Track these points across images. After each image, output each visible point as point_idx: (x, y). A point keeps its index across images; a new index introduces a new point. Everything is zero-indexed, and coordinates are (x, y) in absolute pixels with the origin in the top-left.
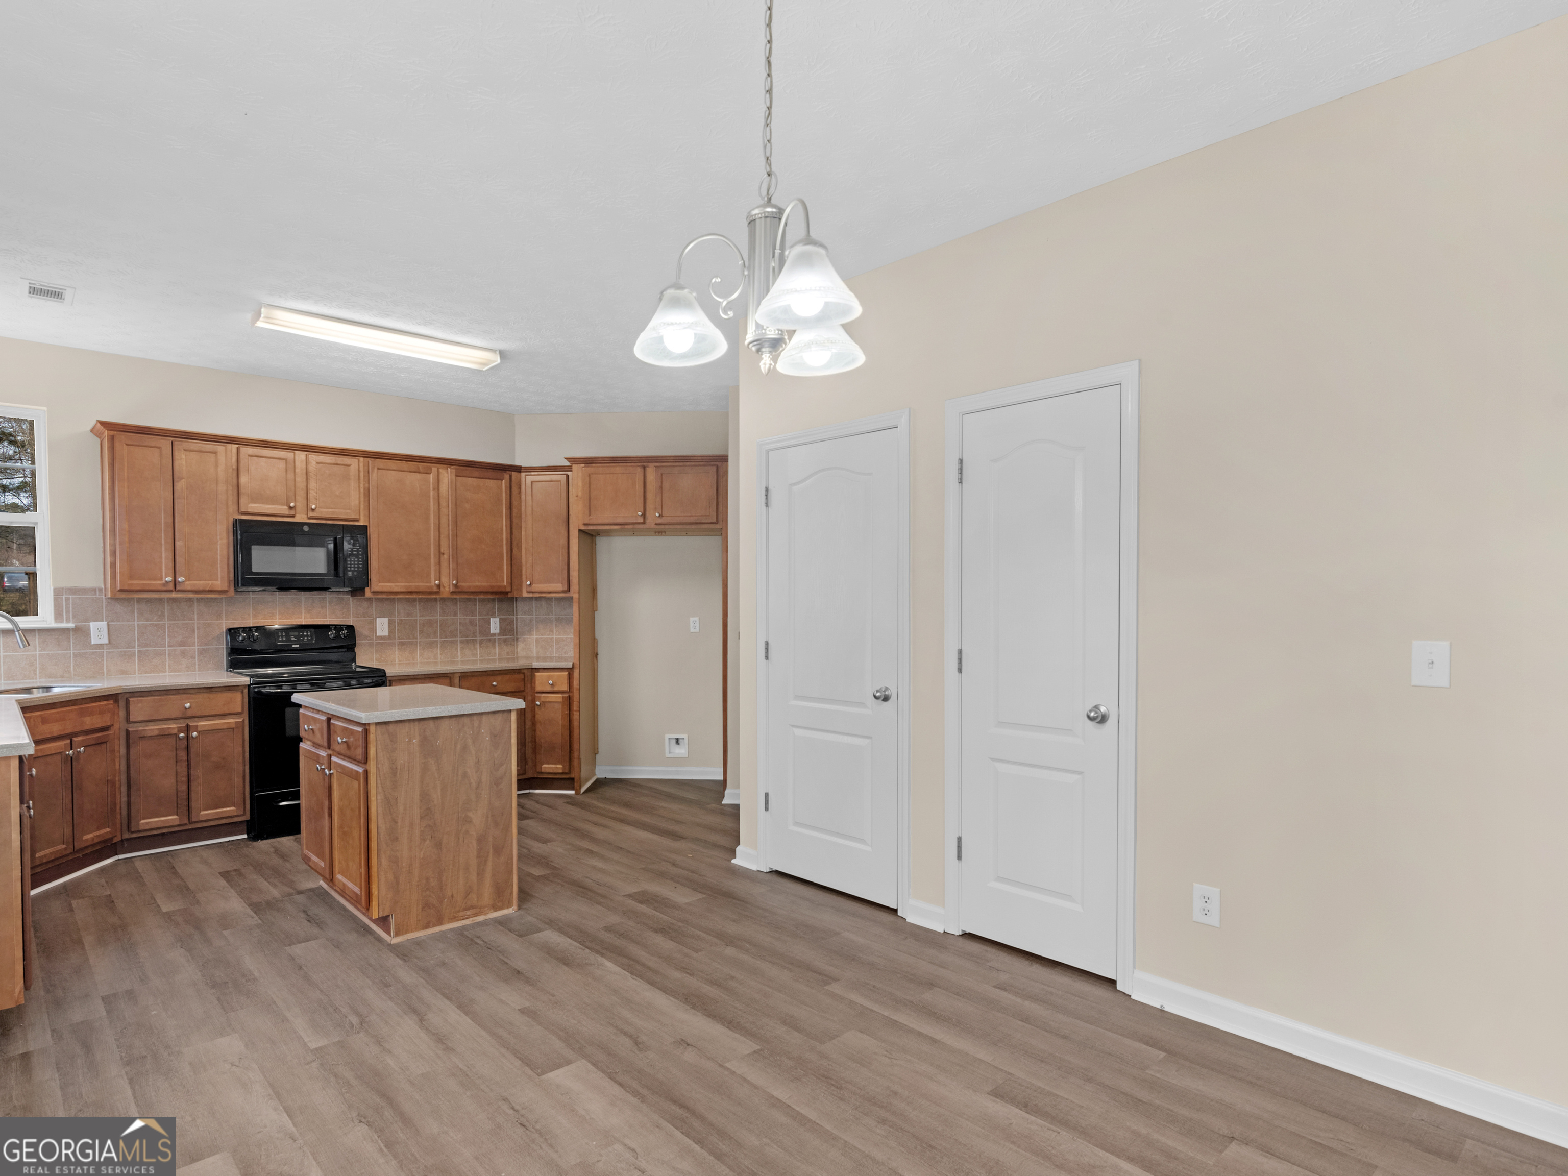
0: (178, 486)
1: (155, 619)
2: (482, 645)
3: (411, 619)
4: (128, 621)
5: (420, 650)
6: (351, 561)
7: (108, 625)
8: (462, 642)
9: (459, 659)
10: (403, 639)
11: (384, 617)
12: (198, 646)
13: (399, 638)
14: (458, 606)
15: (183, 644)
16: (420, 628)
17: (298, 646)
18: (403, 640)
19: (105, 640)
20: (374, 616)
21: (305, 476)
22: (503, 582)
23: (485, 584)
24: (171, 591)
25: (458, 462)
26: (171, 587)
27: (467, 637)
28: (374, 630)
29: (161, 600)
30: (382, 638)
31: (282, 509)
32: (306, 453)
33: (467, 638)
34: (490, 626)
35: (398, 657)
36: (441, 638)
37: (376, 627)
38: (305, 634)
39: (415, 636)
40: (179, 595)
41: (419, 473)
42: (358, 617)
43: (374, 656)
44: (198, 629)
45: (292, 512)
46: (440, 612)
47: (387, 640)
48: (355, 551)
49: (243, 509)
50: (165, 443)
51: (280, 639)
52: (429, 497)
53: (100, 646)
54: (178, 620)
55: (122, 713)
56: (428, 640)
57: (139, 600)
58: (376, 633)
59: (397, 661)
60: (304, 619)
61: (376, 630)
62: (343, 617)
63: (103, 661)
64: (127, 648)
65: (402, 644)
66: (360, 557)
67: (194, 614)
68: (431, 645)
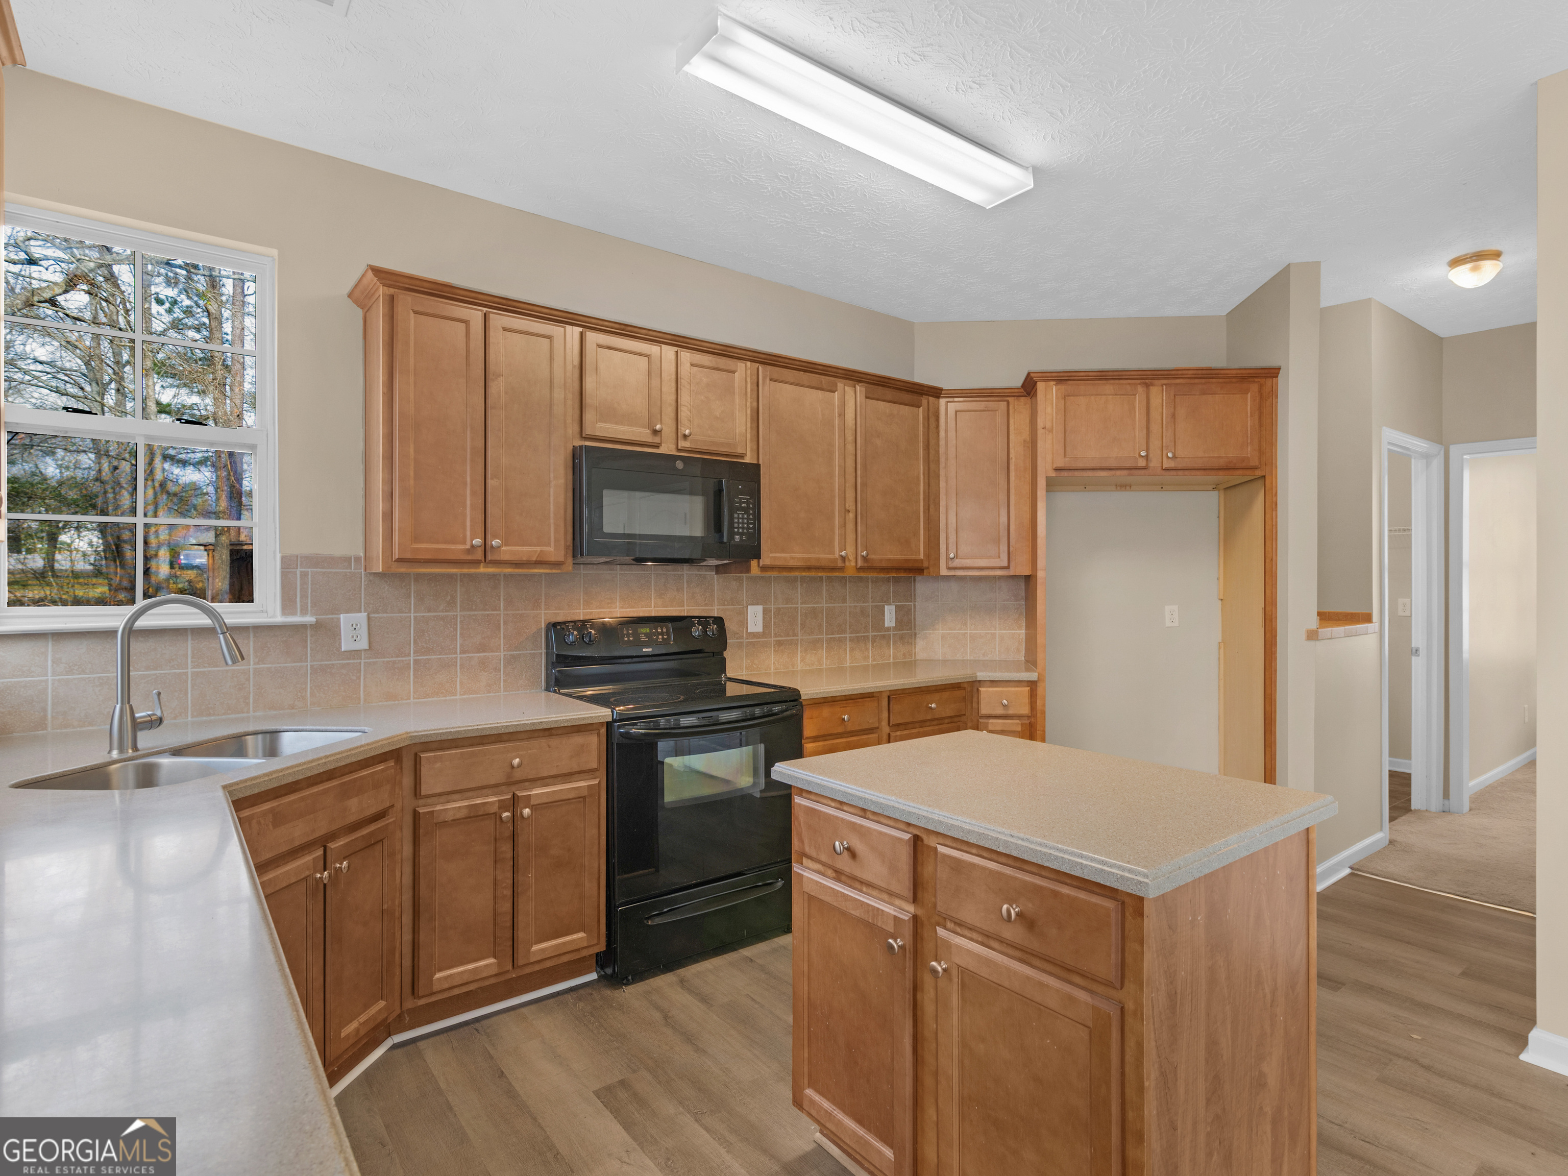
0: (493, 389)
1: (441, 607)
2: (875, 644)
3: (791, 607)
4: (400, 611)
5: (801, 652)
6: (738, 518)
7: (369, 618)
8: (851, 640)
9: (848, 665)
10: (782, 637)
11: (758, 605)
12: (504, 651)
13: (776, 635)
14: (848, 588)
15: (482, 648)
16: (801, 620)
17: (651, 649)
18: (780, 639)
19: (363, 644)
20: (745, 603)
21: (674, 385)
22: (919, 554)
23: (899, 557)
24: (476, 563)
25: (869, 377)
26: (479, 555)
27: (858, 633)
28: (744, 623)
29: (451, 576)
30: (754, 635)
31: (641, 433)
32: (676, 349)
33: (858, 635)
34: (884, 616)
35: (774, 663)
36: (827, 634)
37: (747, 619)
38: (659, 630)
39: (796, 631)
40: (491, 570)
41: (821, 389)
42: (724, 605)
43: (744, 662)
44: (505, 623)
45: (657, 440)
46: (826, 597)
47: (760, 638)
48: (744, 503)
49: (588, 431)
50: (475, 315)
51: (626, 639)
52: (833, 426)
53: (356, 654)
54: (475, 610)
55: (407, 781)
56: (811, 637)
57: (418, 577)
58: (747, 628)
59: (772, 669)
60: (654, 607)
61: (747, 623)
62: (706, 605)
63: (359, 678)
64: (398, 656)
65: (779, 644)
66: (751, 512)
67: (499, 600)
68: (814, 645)
